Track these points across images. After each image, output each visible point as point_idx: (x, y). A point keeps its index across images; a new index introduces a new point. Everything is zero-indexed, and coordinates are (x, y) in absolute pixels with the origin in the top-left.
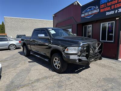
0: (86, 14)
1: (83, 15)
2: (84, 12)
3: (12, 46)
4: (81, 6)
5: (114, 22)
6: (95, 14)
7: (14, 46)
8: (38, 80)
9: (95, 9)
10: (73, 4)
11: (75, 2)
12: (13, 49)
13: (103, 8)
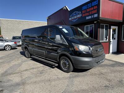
0: (73, 18)
1: (70, 19)
2: (71, 16)
3: (7, 46)
4: (69, 10)
5: (94, 25)
6: (79, 18)
7: (10, 47)
8: (26, 70)
9: (79, 14)
10: (62, 9)
11: (63, 8)
12: (8, 49)
13: (84, 13)
